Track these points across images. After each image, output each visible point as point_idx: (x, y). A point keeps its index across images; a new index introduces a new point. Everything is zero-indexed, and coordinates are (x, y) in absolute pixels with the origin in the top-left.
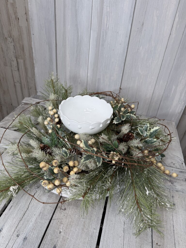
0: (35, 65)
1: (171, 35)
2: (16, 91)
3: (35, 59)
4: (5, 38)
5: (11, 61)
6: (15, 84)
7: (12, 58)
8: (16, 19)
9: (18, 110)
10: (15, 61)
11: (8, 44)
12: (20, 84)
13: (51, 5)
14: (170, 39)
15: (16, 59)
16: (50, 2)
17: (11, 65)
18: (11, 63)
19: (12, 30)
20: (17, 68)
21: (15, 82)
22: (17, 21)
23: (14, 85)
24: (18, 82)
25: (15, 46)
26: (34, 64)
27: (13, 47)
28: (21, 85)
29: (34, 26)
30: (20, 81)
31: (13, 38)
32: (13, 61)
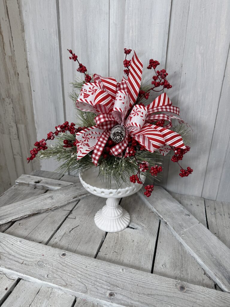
0: (37, 130)
1: (225, 78)
2: (15, 165)
3: (37, 123)
4: (3, 98)
5: (10, 127)
6: (15, 156)
7: (10, 123)
8: (15, 75)
9: (7, 194)
10: (15, 127)
11: (6, 105)
12: (21, 156)
13: (55, 52)
14: (224, 83)
15: (15, 124)
16: (55, 49)
17: (10, 132)
18: (9, 130)
19: (10, 89)
20: (17, 136)
21: (15, 155)
22: (16, 77)
23: (14, 158)
24: (18, 153)
25: (14, 108)
26: (36, 128)
27: (12, 109)
28: (22, 158)
29: (34, 80)
30: (21, 152)
31: (11, 98)
32: (12, 127)
